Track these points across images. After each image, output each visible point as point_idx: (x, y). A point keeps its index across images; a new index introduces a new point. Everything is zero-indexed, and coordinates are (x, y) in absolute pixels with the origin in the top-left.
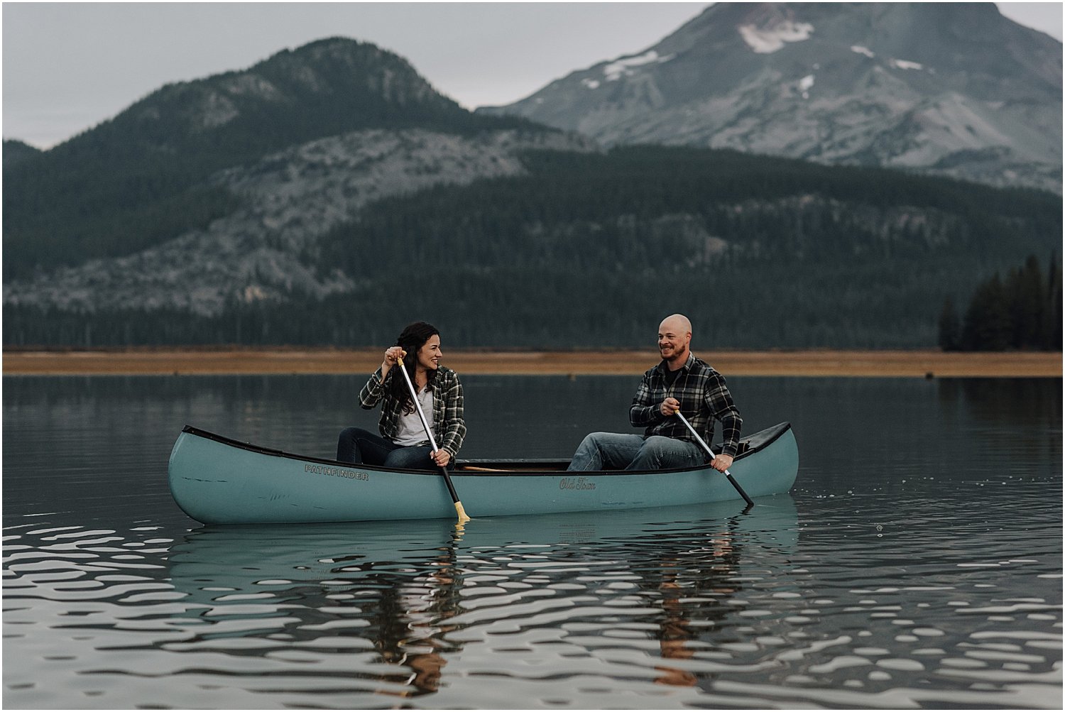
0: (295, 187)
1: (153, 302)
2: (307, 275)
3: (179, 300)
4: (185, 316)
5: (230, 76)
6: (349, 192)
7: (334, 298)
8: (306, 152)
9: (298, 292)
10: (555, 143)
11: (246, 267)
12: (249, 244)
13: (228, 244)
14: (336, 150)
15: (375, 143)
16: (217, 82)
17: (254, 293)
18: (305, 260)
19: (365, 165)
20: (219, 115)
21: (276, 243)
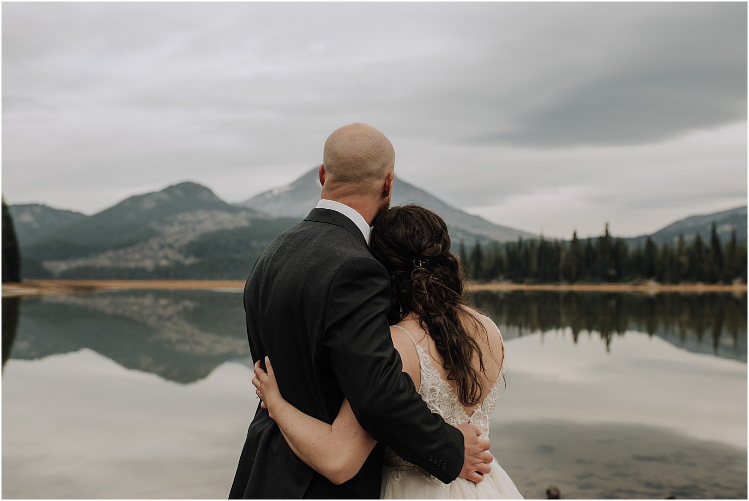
0: (176, 228)
1: (132, 265)
2: (180, 257)
3: (140, 264)
4: (144, 270)
5: (153, 193)
6: (194, 230)
7: (192, 266)
8: (180, 217)
9: (178, 264)
10: (260, 216)
11: (161, 254)
12: (162, 247)
13: (155, 246)
14: (189, 217)
15: (202, 215)
16: (149, 195)
17: (164, 263)
18: (180, 251)
19: (199, 222)
20: (149, 205)
21: (171, 246)
